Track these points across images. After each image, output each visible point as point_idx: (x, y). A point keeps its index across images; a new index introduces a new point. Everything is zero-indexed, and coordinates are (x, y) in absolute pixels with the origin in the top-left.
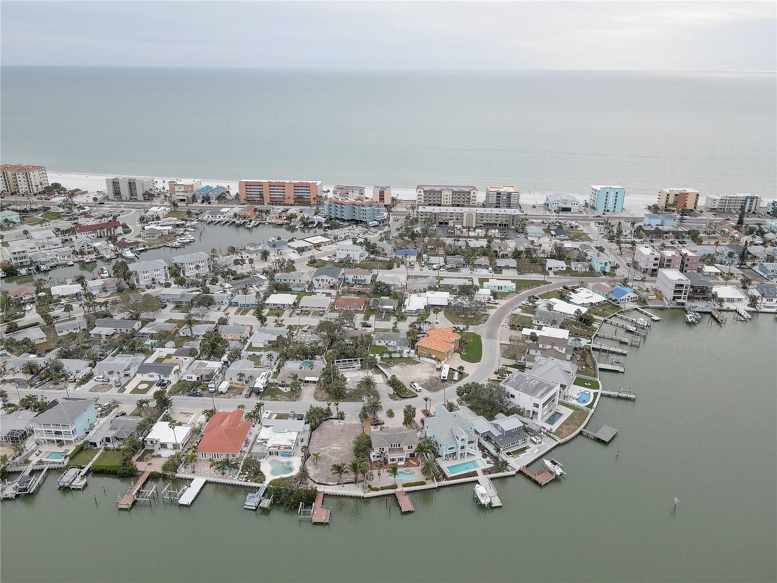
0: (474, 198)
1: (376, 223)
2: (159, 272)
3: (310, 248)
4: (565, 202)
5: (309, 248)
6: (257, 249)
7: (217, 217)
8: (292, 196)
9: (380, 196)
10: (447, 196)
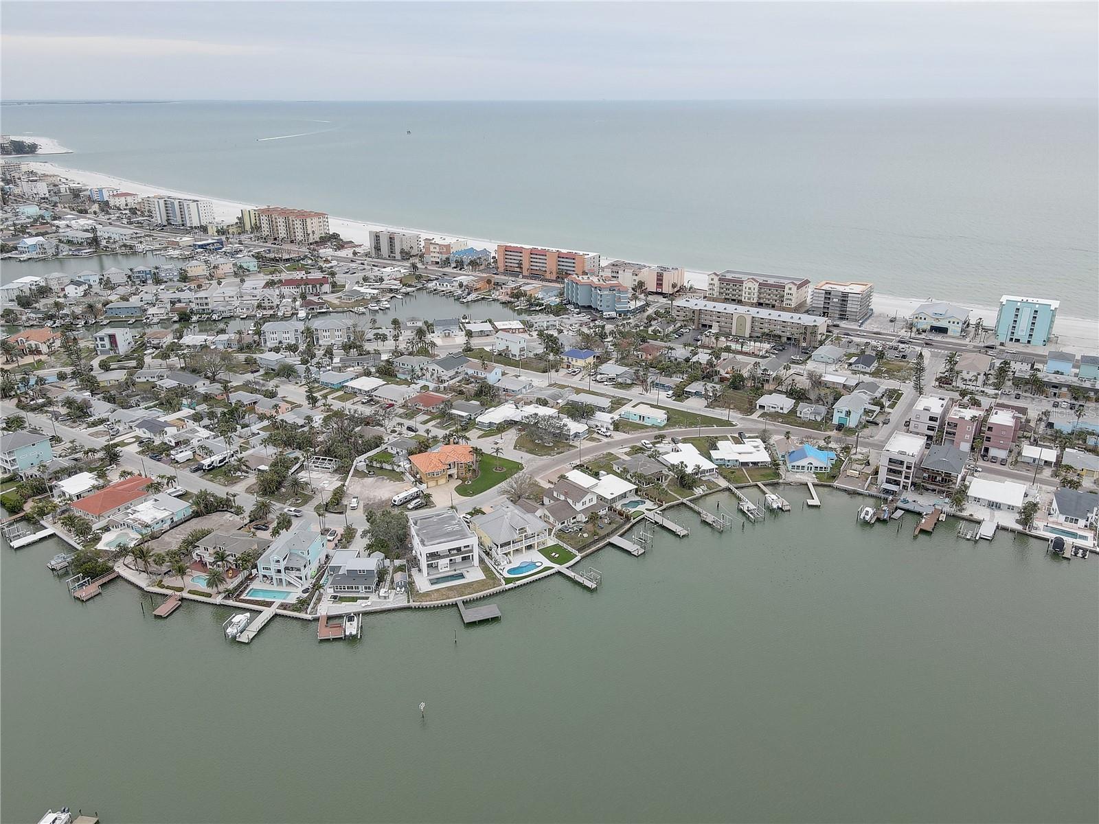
0: (789, 297)
1: (613, 314)
2: (287, 335)
3: (489, 333)
4: (938, 316)
5: (486, 333)
6: (415, 325)
7: (445, 285)
8: (554, 270)
9: (658, 280)
10: (750, 289)
